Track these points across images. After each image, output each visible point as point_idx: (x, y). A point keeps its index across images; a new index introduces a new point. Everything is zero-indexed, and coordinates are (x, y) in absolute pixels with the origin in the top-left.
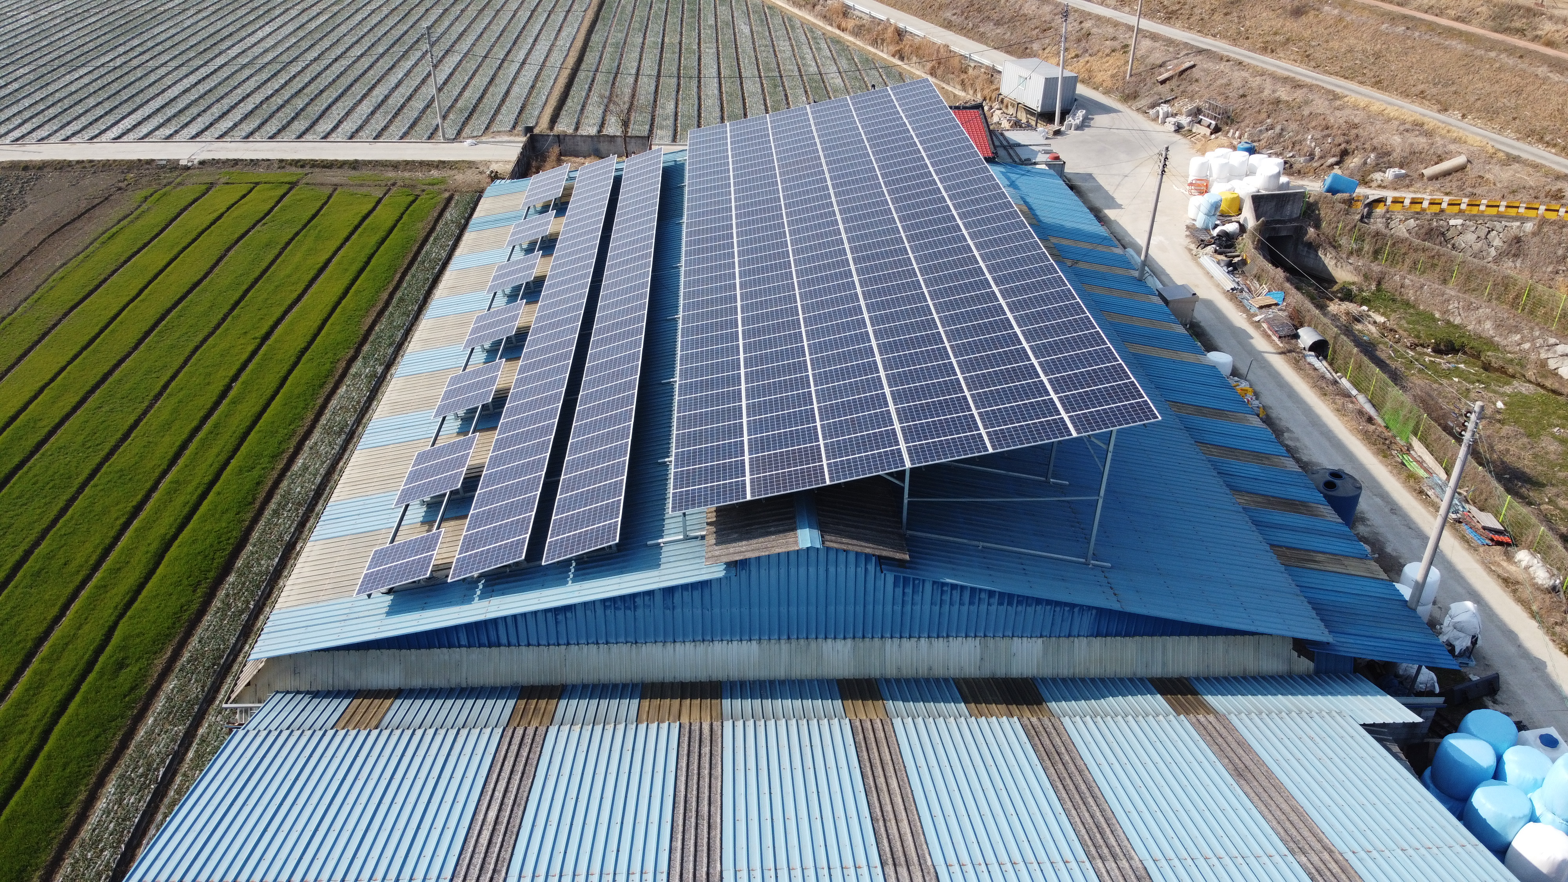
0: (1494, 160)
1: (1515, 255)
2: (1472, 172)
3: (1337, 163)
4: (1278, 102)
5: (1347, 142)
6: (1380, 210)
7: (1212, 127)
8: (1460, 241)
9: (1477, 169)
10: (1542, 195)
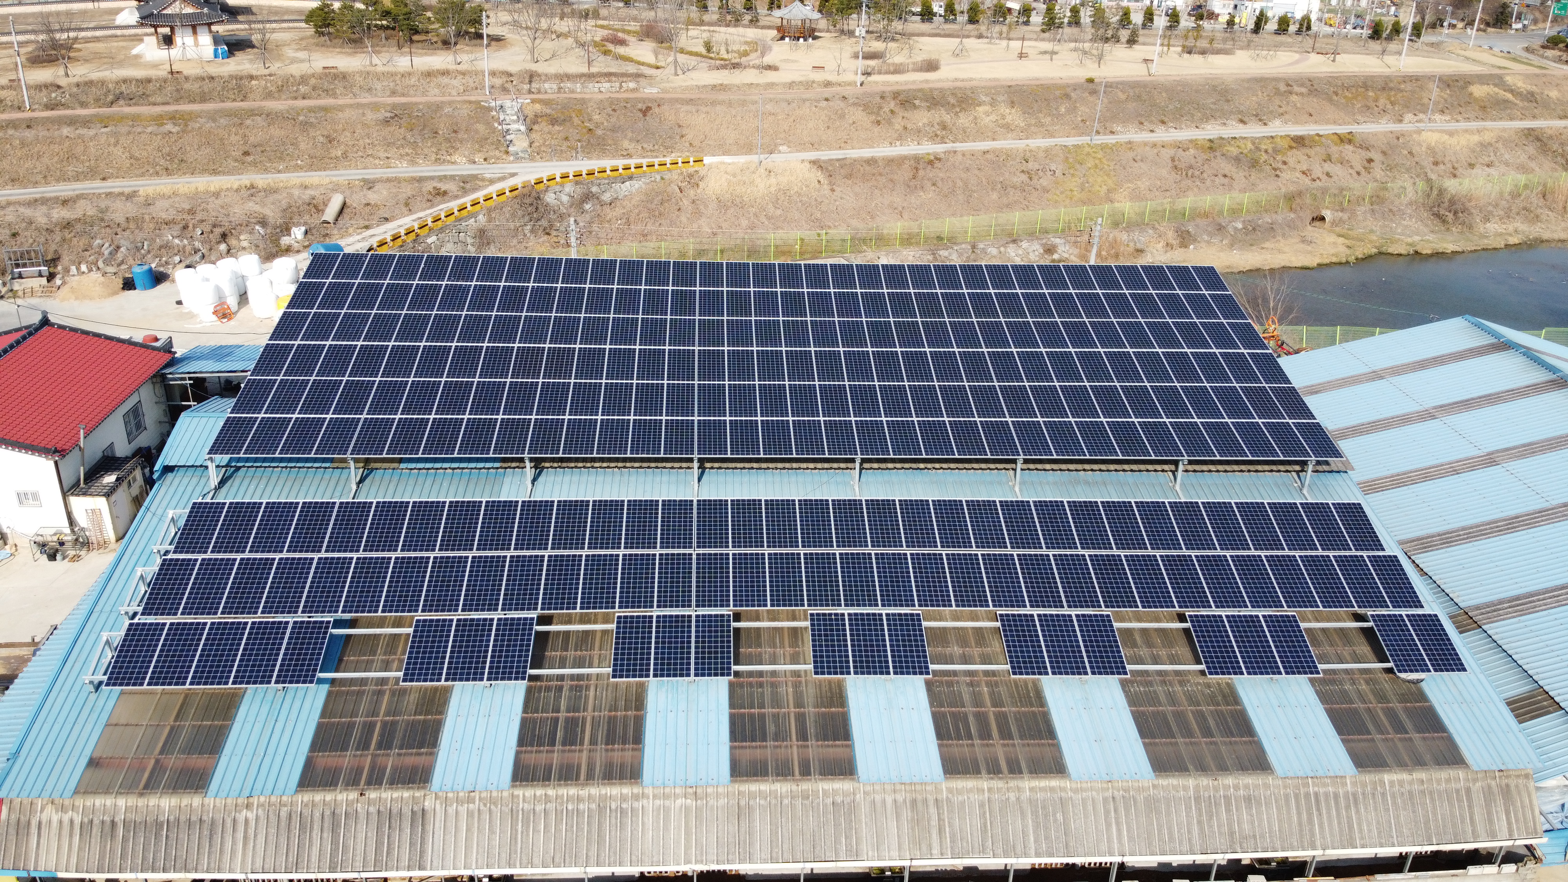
0: (358, 189)
1: (487, 244)
4: (68, 223)
9: (355, 201)
10: (430, 197)
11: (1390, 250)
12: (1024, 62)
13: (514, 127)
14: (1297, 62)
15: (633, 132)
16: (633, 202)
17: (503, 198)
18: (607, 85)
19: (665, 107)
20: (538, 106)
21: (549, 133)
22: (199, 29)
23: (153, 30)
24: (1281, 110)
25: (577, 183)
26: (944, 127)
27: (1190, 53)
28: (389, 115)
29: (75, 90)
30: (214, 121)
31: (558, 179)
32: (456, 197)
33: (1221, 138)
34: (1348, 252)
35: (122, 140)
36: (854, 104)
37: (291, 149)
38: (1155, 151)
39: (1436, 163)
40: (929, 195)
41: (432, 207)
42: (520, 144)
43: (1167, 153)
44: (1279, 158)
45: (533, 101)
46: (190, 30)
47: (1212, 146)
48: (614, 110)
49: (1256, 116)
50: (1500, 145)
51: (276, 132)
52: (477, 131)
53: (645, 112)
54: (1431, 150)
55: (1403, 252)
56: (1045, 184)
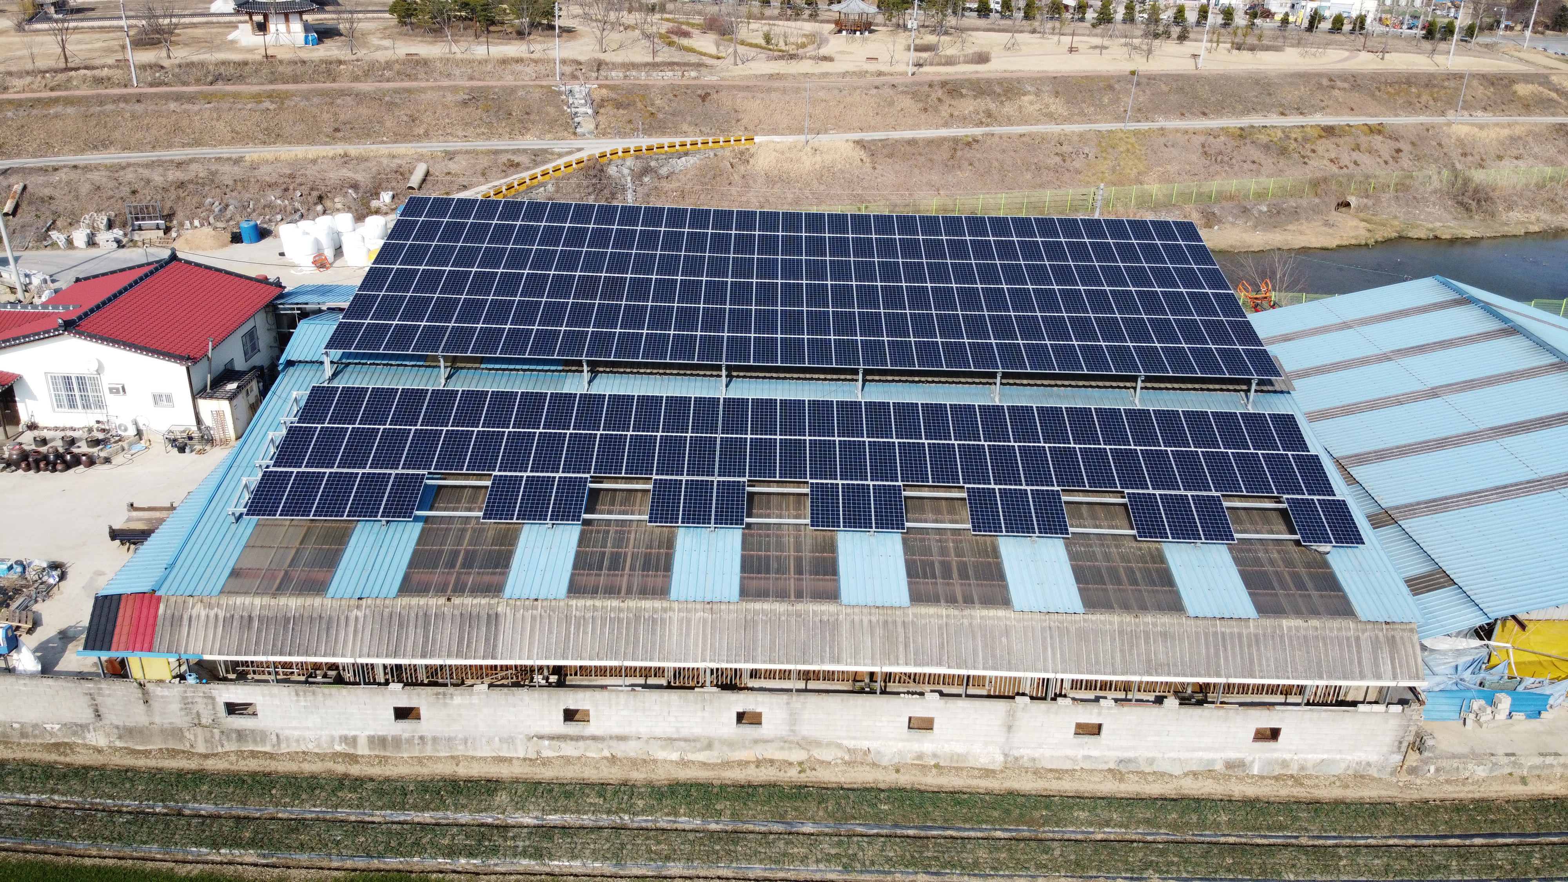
0: (440, 159)
2: (438, 173)
7: (163, 226)
9: (438, 170)
10: (504, 168)
11: (1410, 235)
12: (1074, 56)
13: (582, 110)
14: (1346, 59)
15: (692, 116)
16: (688, 176)
17: (570, 169)
18: (670, 74)
19: (723, 94)
20: (604, 91)
21: (615, 116)
22: (290, 17)
23: (247, 18)
24: (1322, 104)
25: (637, 158)
26: (989, 115)
27: (1239, 49)
28: (467, 97)
29: (177, 70)
30: (308, 99)
31: (620, 154)
32: (528, 169)
33: (1252, 127)
34: (1368, 235)
35: (225, 116)
36: (903, 92)
37: (377, 127)
38: (1187, 137)
39: (1464, 155)
40: (964, 174)
41: (506, 177)
42: (587, 125)
43: (1198, 140)
44: (1308, 146)
45: (600, 86)
46: (282, 17)
47: (1243, 134)
48: (675, 96)
49: (1298, 109)
50: (1530, 139)
51: (364, 111)
52: (547, 114)
53: (704, 98)
54: (1461, 142)
55: (1423, 236)
56: (1077, 166)
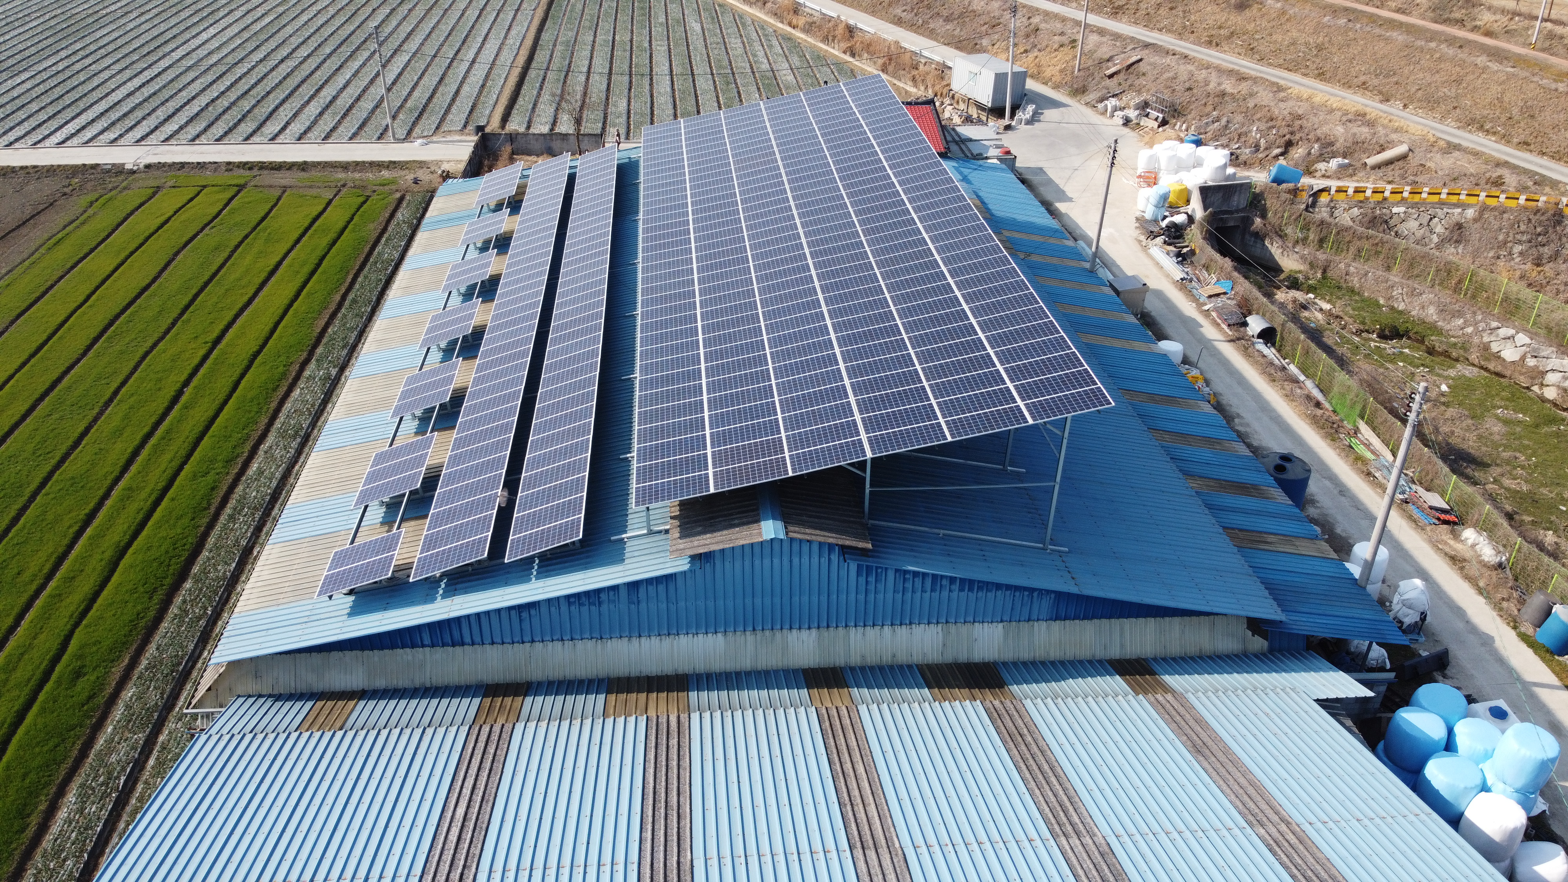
0: (1436, 149)
1: (1457, 242)
2: (1414, 160)
3: (1282, 154)
4: (1223, 94)
5: (1292, 133)
6: (1324, 199)
7: (1160, 120)
8: (1403, 229)
9: (1417, 158)
17: (1512, 203)
